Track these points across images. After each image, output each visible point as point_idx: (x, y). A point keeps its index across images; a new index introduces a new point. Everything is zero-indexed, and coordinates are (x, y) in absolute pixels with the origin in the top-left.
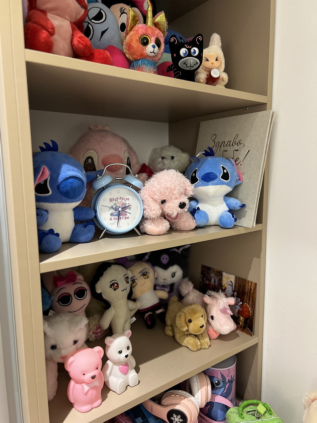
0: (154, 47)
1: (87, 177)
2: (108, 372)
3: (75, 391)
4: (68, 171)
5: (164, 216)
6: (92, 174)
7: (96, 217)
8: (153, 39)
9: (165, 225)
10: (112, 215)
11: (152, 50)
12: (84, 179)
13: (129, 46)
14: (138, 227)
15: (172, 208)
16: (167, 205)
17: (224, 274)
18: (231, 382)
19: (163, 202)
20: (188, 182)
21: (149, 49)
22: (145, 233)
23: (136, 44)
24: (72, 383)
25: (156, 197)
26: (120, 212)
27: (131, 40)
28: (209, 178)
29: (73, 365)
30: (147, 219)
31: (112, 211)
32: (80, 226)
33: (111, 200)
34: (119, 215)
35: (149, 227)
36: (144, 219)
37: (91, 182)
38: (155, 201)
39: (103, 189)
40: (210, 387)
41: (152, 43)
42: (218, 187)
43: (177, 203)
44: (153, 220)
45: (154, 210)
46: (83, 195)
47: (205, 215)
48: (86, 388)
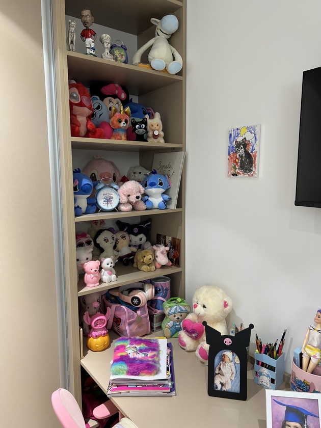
0: (124, 124)
1: (93, 184)
2: (102, 274)
3: (88, 278)
4: (85, 181)
5: (129, 202)
6: (95, 182)
7: (97, 202)
8: (124, 120)
9: (130, 207)
10: (104, 201)
11: (123, 125)
12: (92, 185)
13: (113, 123)
14: (117, 207)
15: (133, 199)
16: (130, 197)
17: (167, 237)
18: (167, 290)
19: (129, 196)
20: (141, 186)
21: (122, 124)
22: (121, 211)
23: (115, 122)
24: (86, 274)
25: (125, 193)
26: (108, 200)
27: (114, 121)
28: (153, 185)
29: (87, 266)
30: (121, 204)
31: (104, 200)
32: (90, 206)
33: (104, 195)
34: (108, 202)
35: (123, 208)
36: (119, 204)
37: (95, 186)
38: (124, 195)
39: (100, 189)
40: (154, 290)
41: (123, 122)
42: (157, 189)
43: (135, 196)
44: (124, 204)
45: (124, 199)
46: (91, 192)
47: (151, 203)
48: (92, 276)
